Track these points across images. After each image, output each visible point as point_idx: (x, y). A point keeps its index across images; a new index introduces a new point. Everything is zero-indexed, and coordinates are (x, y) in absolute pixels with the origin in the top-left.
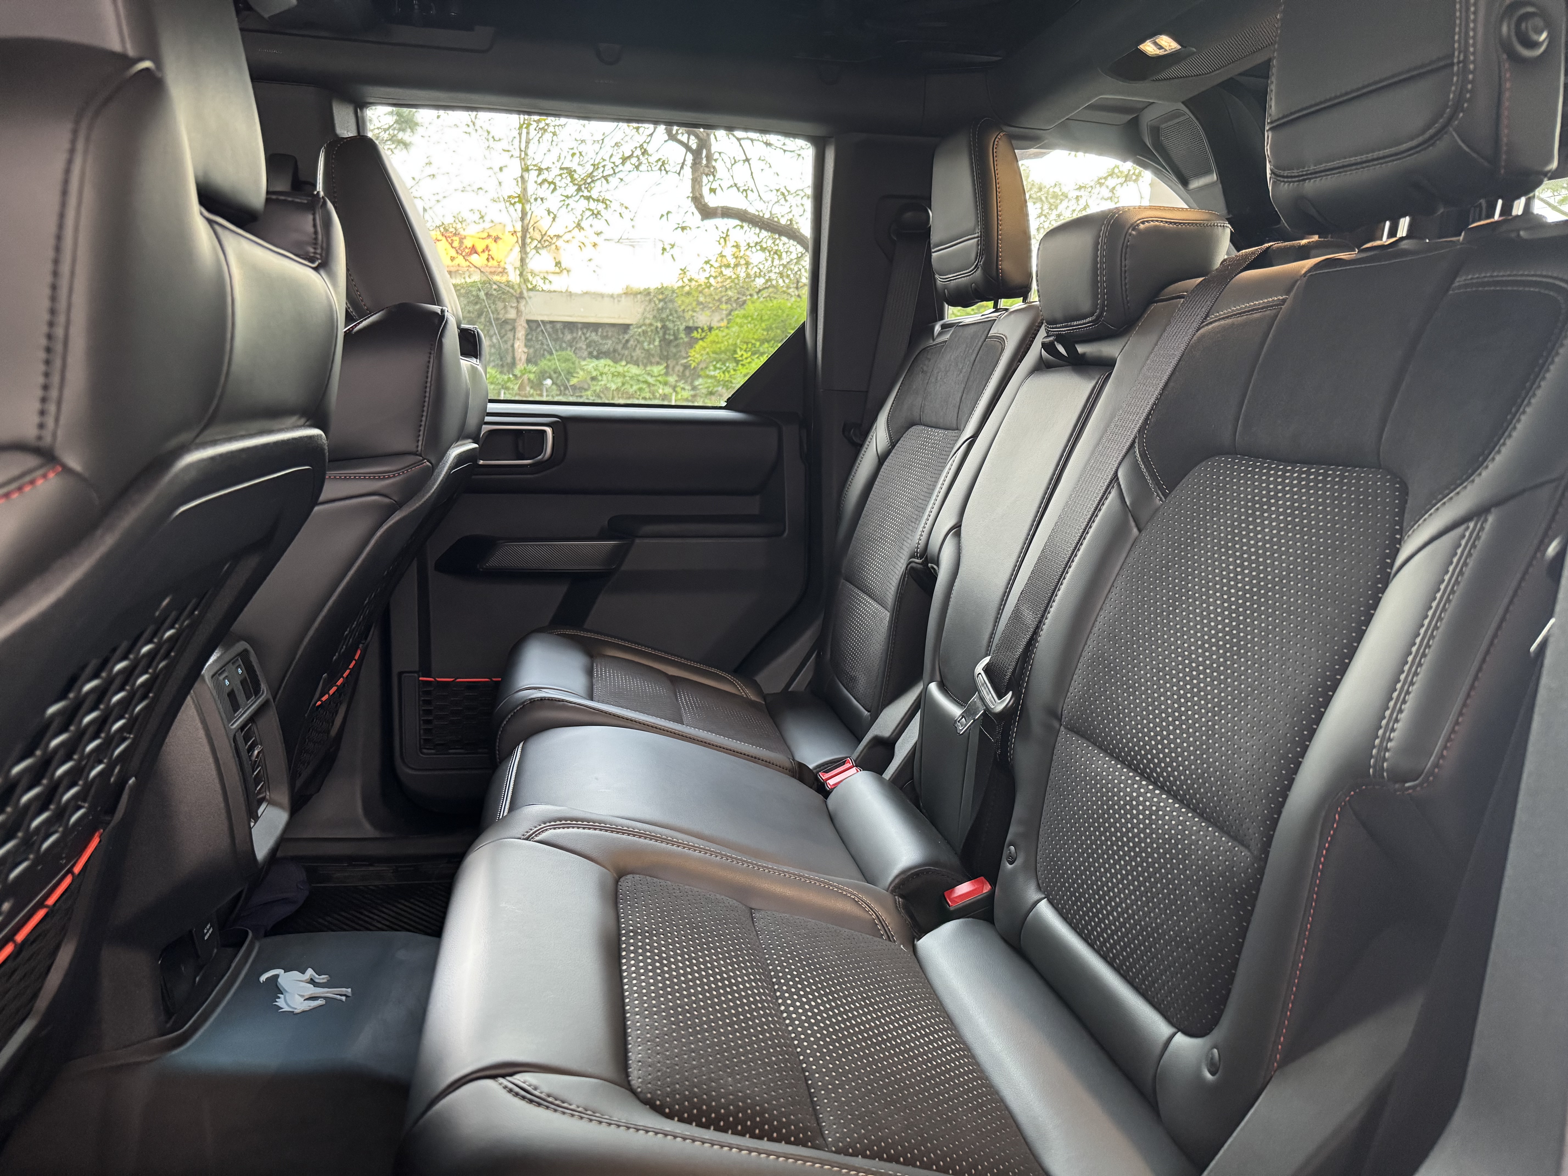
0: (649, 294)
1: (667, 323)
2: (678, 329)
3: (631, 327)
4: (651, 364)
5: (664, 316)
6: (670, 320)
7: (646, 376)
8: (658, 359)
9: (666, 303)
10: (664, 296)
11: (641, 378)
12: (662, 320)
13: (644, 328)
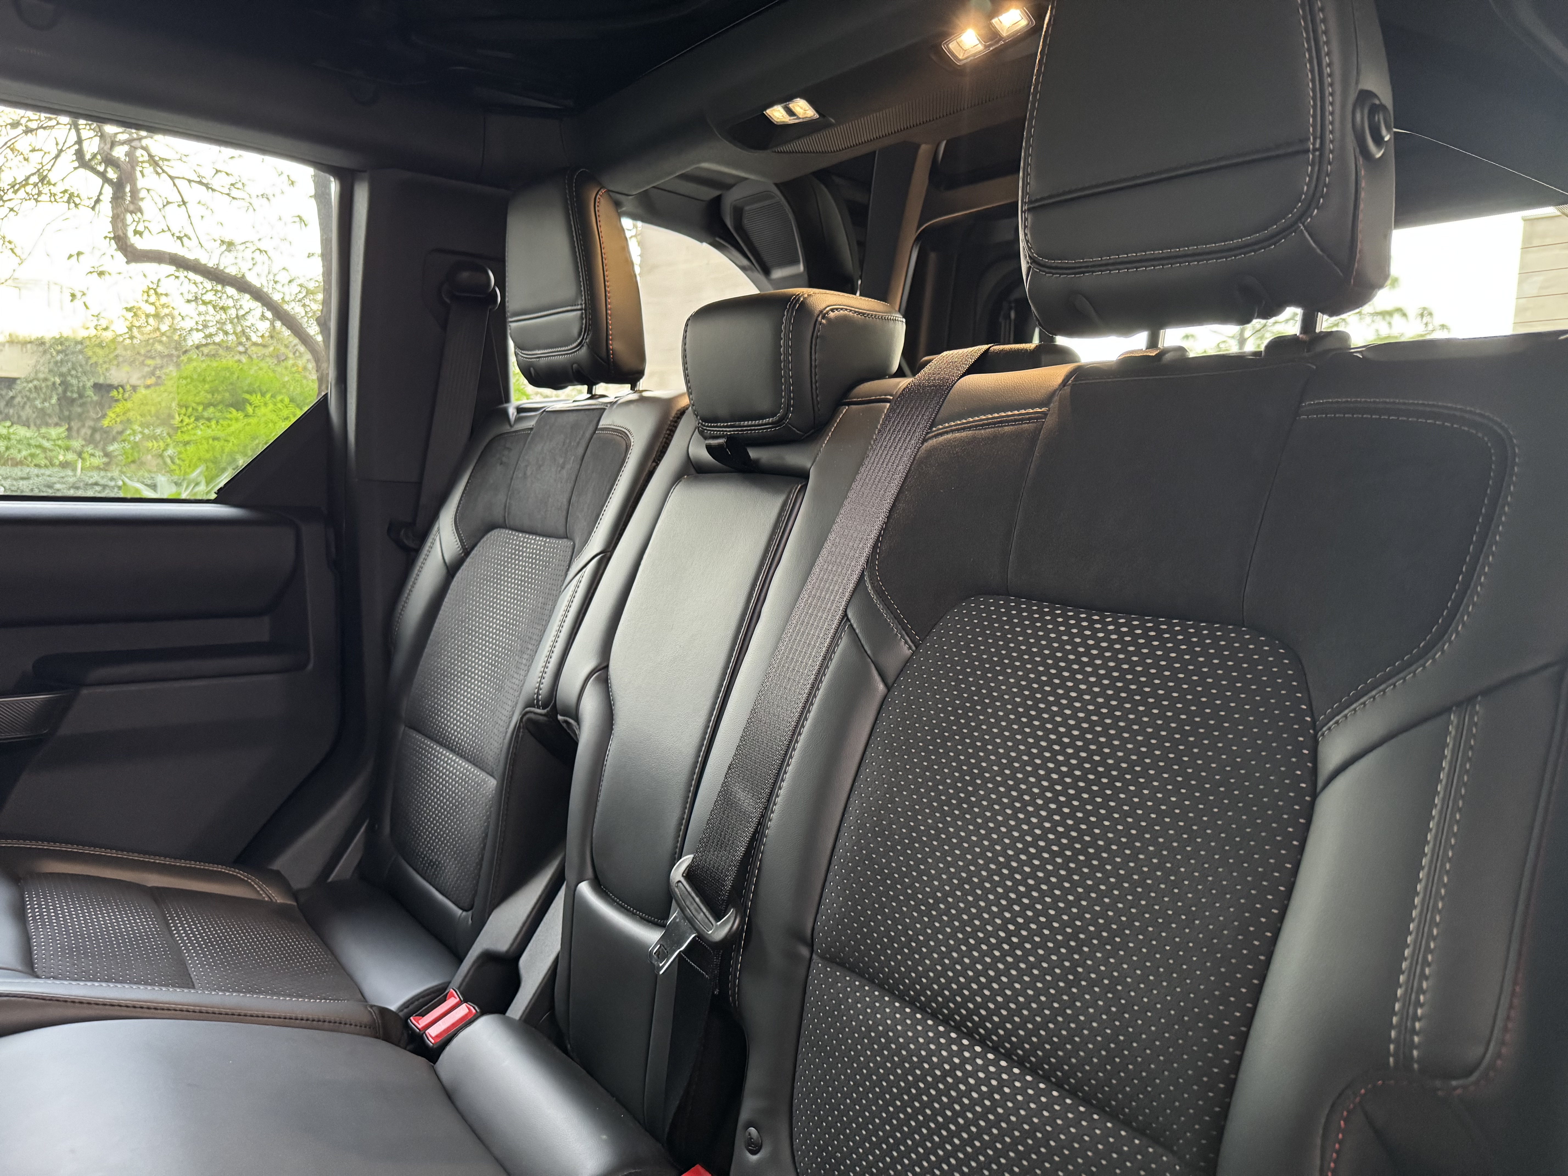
0: (43, 343)
1: (69, 378)
2: (84, 387)
3: (18, 382)
4: (47, 425)
5: (64, 370)
6: (72, 376)
7: (40, 440)
8: (56, 420)
9: (66, 355)
10: (64, 348)
11: (32, 442)
12: (61, 375)
13: (35, 382)
